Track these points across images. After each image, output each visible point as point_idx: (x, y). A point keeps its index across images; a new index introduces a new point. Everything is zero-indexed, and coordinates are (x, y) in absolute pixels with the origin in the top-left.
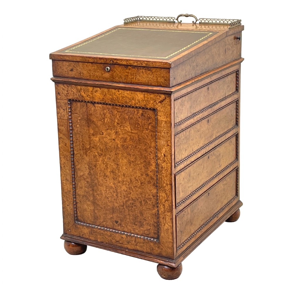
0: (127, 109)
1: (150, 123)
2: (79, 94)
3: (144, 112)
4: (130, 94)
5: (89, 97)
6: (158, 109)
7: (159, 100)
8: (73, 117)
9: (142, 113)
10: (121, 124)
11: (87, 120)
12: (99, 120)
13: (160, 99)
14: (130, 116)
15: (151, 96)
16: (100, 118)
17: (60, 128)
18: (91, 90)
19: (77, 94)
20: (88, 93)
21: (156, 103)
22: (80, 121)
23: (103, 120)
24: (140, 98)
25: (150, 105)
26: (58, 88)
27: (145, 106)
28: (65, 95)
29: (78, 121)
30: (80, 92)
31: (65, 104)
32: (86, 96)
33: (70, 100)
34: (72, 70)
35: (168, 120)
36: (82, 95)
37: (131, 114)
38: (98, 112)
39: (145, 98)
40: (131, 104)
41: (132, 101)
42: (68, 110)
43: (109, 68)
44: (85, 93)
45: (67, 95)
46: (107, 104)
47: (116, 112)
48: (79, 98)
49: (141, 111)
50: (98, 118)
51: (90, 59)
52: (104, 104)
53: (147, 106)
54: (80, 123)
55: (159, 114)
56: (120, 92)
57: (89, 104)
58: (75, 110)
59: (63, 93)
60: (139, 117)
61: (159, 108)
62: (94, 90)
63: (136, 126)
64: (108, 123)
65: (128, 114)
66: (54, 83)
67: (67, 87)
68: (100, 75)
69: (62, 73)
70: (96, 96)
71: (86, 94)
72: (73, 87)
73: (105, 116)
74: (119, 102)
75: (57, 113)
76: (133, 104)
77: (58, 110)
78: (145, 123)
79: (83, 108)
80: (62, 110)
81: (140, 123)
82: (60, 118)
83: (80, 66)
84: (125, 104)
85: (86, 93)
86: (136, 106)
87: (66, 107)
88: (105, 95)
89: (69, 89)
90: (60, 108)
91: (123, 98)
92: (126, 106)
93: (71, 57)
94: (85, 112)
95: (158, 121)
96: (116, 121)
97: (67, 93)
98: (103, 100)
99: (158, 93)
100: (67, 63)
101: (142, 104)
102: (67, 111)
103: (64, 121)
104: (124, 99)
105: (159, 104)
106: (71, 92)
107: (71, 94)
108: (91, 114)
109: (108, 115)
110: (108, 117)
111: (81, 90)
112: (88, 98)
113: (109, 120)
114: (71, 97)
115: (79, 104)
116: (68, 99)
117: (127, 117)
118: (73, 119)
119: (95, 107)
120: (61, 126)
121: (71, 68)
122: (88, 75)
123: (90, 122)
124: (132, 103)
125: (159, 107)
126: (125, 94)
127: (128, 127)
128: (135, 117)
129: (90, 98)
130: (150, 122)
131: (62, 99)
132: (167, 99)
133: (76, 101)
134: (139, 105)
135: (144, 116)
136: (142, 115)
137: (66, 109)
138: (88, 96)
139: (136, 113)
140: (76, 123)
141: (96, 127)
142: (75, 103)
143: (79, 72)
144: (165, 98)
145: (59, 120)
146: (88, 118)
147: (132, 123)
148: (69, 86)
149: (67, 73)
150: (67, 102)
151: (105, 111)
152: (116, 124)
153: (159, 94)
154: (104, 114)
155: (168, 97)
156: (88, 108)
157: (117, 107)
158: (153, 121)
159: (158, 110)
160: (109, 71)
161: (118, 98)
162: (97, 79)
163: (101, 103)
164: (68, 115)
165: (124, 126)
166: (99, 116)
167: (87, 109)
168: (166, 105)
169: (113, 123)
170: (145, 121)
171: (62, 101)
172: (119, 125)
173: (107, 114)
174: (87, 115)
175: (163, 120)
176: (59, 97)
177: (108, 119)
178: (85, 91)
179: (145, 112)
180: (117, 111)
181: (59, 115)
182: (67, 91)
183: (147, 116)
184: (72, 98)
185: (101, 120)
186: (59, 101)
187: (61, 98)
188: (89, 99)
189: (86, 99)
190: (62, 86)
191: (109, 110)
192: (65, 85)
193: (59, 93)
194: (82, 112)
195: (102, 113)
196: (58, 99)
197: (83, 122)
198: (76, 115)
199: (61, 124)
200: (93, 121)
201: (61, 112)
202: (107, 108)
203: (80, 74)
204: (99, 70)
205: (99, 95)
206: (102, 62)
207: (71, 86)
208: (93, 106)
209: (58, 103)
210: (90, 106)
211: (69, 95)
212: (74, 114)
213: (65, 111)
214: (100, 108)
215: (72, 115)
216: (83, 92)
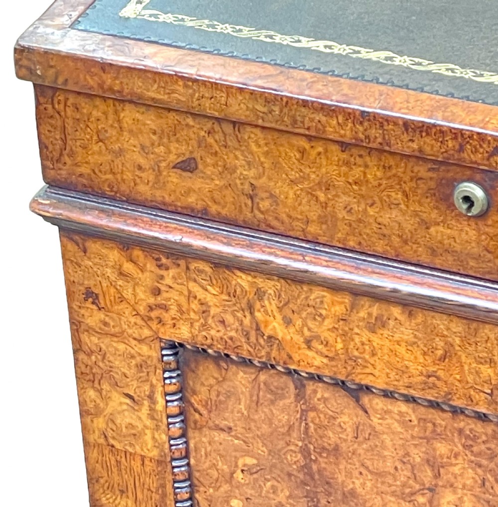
2: (247, 321)
5: (320, 347)
8: (196, 449)
12: (393, 494)
16: (404, 485)
17: (104, 502)
18: (339, 309)
19: (229, 318)
20: (310, 324)
22: (249, 478)
23: (421, 500)
28: (142, 309)
29: (239, 475)
30: (251, 308)
31: (140, 367)
32: (300, 340)
33: (175, 347)
34: (187, 166)
36: (268, 332)
38: (388, 442)
43: (478, 193)
44: (288, 322)
45: (153, 314)
46: (456, 411)
48: (246, 346)
51: (334, 122)
52: (434, 405)
54: (250, 492)
57: (319, 392)
58: (215, 406)
59: (122, 299)
62: (362, 314)
66: (56, 228)
67: (150, 266)
68: (409, 224)
69: (110, 176)
70: (373, 354)
71: (300, 332)
72: (201, 271)
73: (438, 476)
75: (84, 413)
77: (92, 393)
79: (273, 402)
80: (117, 401)
82: (102, 441)
83: (254, 148)
85: (299, 322)
87: (147, 388)
88: (443, 358)
89: (168, 281)
90: (106, 386)
93: (180, 87)
94: (288, 433)
97: (152, 300)
98: (426, 387)
100: (150, 120)
102: (151, 409)
103: (137, 465)
106: (183, 300)
107: (181, 312)
108: (337, 448)
110: (464, 487)
111: (261, 299)
112: (311, 354)
114: (183, 333)
115: (241, 378)
116: (161, 340)
118: (201, 462)
119: (365, 411)
120: (111, 488)
121: (178, 150)
122: (313, 216)
123: (330, 494)
129: (331, 359)
131: (119, 336)
137: (151, 397)
138: (315, 344)
140: (225, 487)
142: (212, 366)
143: (247, 187)
145: (95, 454)
146: (315, 467)
148: (164, 260)
149: (149, 176)
150: (155, 354)
151: (442, 448)
154: (436, 465)
156: (314, 409)
162: (380, 247)
163: (410, 400)
164: (164, 438)
166: (392, 471)
167: (303, 411)
171: (122, 347)
173: (456, 470)
174: (305, 452)
176: (93, 317)
178: (288, 312)
181: (100, 423)
182: (157, 292)
184: (193, 337)
186: (94, 340)
187: (106, 324)
188: (318, 361)
189: (296, 357)
190: (114, 255)
191: (475, 449)
192: (137, 253)
193: (90, 295)
194: (265, 428)
195: (417, 456)
196: (89, 330)
197: (274, 490)
198: (218, 436)
199: (116, 478)
200: (353, 493)
201: (109, 410)
202: (461, 431)
203: (251, 198)
204: (400, 196)
205: (402, 350)
206: (427, 149)
207: (182, 263)
208: (352, 403)
209: (89, 355)
210: (325, 400)
211: (166, 317)
212: (206, 431)
213: (145, 410)
214: (406, 424)
215: (190, 433)
216: (279, 317)
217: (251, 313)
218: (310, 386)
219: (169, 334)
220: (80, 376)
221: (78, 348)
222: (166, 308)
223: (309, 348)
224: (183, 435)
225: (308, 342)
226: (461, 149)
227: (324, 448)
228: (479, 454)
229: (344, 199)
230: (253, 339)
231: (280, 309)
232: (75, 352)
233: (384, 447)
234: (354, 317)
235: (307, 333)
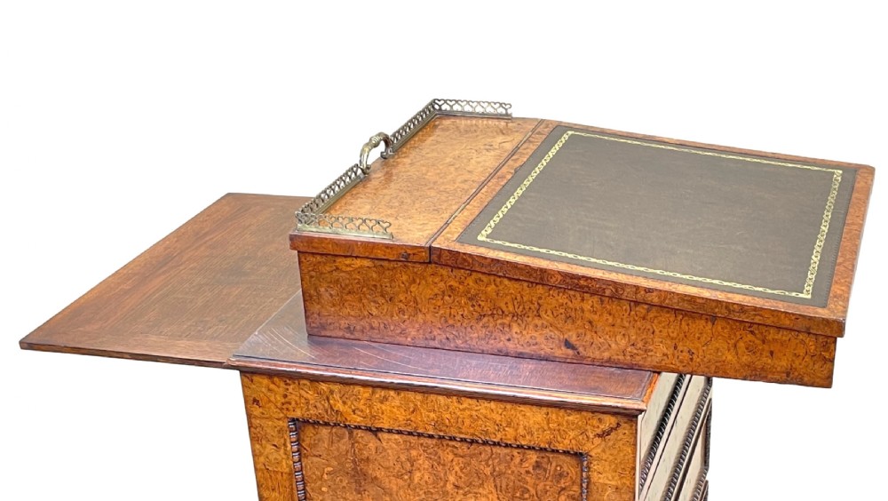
0: (488, 448)
1: (563, 489)
2: (326, 405)
3: (543, 457)
4: (500, 411)
5: (359, 413)
6: (592, 454)
7: (599, 431)
8: (306, 467)
9: (537, 462)
10: (466, 489)
11: (354, 476)
12: (394, 476)
13: (602, 427)
14: (497, 469)
15: (571, 418)
16: (398, 472)
17: (265, 495)
18: (367, 395)
19: (318, 404)
20: (354, 403)
21: (587, 437)
22: (330, 477)
23: (406, 477)
24: (531, 422)
25: (567, 442)
26: (254, 386)
27: (550, 443)
28: (279, 405)
29: (325, 476)
30: (328, 399)
31: (279, 432)
32: (350, 411)
33: (294, 421)
35: (625, 484)
36: (335, 409)
37: (499, 464)
38: (391, 454)
39: (548, 424)
40: (501, 439)
41: (507, 429)
42: (289, 448)
44: (344, 403)
45: (284, 407)
46: (420, 435)
47: (451, 457)
48: (326, 417)
49: (533, 457)
50: (392, 470)
52: (410, 434)
53: (557, 444)
54: (330, 483)
55: (595, 467)
56: (465, 405)
57: (360, 433)
58: (313, 446)
59: (270, 401)
60: (528, 472)
61: (595, 451)
62: (377, 396)
63: (518, 495)
64: (422, 483)
65: (490, 462)
66: (238, 372)
67: (282, 384)
70: (383, 413)
71: (350, 407)
72: (304, 385)
73: (412, 466)
74: (463, 431)
75: (254, 455)
76: (509, 436)
77: (258, 446)
78: (548, 488)
79: (339, 441)
80: (270, 448)
81: (530, 489)
82: (263, 467)
84: (483, 437)
85: (349, 403)
86: (518, 443)
87: (282, 441)
88: (413, 412)
89: (290, 390)
90: (264, 442)
91: (476, 420)
92: (485, 443)
94: (346, 454)
95: (592, 486)
96: (452, 479)
97: (283, 400)
98: (406, 425)
99: (593, 412)
101: (541, 439)
102: (285, 450)
103: (279, 476)
104: (480, 422)
105: (597, 441)
106: (297, 398)
107: (297, 404)
108: (368, 459)
109: (423, 462)
110: (424, 469)
111: (332, 394)
112: (355, 416)
113: (426, 477)
114: (298, 414)
115: (325, 431)
116: (288, 418)
117: (488, 471)
118: (308, 473)
119: (380, 440)
120: (268, 489)
123: (365, 480)
124: (506, 435)
125: (594, 448)
126: (483, 411)
127: (490, 496)
128: (513, 472)
129: (365, 418)
130: (563, 486)
131: (269, 418)
132: (624, 429)
133: (316, 423)
134: (530, 441)
135: (545, 470)
136: (538, 465)
137: (285, 445)
138: (357, 412)
139: (517, 460)
140: (319, 482)
141: (385, 493)
142: (311, 428)
144: (618, 424)
145: (260, 474)
146: (358, 469)
147: (504, 486)
148: (288, 381)
150: (286, 424)
151: (414, 453)
152: (449, 487)
153: (596, 414)
154: (412, 461)
155: (625, 423)
156: (357, 442)
157: (451, 443)
158: (573, 483)
159: (591, 456)
161: (460, 420)
163: (399, 432)
164: (291, 462)
165: (476, 493)
166: (393, 466)
167: (353, 444)
168: (621, 443)
169: (442, 484)
170: (548, 483)
171: (270, 423)
172: (461, 491)
173: (421, 462)
174: (354, 462)
175: (609, 482)
176: (257, 411)
177: (423, 475)
178: (344, 399)
179: (546, 460)
180: (453, 452)
181: (262, 459)
182: (285, 396)
183: (553, 469)
184: (303, 415)
185: (400, 476)
186: (258, 422)
187: (263, 414)
188: (359, 419)
189: (349, 419)
190: (265, 381)
191: (428, 451)
192: (276, 379)
193: (255, 401)
194: (336, 453)
195: (403, 458)
196: (255, 417)
197: (341, 481)
198: (315, 459)
199: (270, 484)
200: (376, 478)
201: (266, 453)
202: (422, 444)
205: (395, 410)
207: (296, 382)
208: (374, 437)
209: (256, 429)
210: (362, 437)
211: (290, 407)
212: (310, 457)
213: (282, 451)
214: (398, 443)
215: (303, 460)
216: (340, 402)
217: (328, 401)
218: (355, 432)
219: (292, 415)
220: (252, 439)
221: (250, 427)
222: (290, 403)
223: (354, 414)
224: (300, 461)
225: (354, 411)
227: (362, 459)
228: (430, 454)
230: (329, 413)
231: (341, 398)
232: (249, 428)
233: (389, 456)
234: (374, 398)
235: (353, 407)
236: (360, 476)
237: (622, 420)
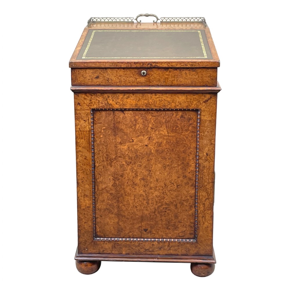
0: (164, 112)
1: (191, 124)
2: (106, 102)
3: (184, 113)
4: (170, 97)
5: (118, 104)
6: (202, 109)
7: (204, 100)
8: (95, 128)
9: (181, 115)
10: (155, 129)
11: (113, 129)
12: (129, 127)
13: (205, 99)
14: (167, 120)
15: (195, 97)
16: (131, 125)
17: (78, 141)
18: (122, 96)
19: (103, 102)
20: (117, 100)
21: (200, 103)
22: (104, 131)
23: (133, 127)
24: (181, 100)
25: (193, 105)
26: (79, 98)
27: (187, 107)
28: (88, 104)
29: (102, 131)
31: (87, 115)
32: (115, 103)
33: (93, 110)
34: (97, 77)
35: (213, 119)
36: (110, 103)
37: (168, 117)
39: (187, 99)
40: (170, 107)
41: (172, 103)
42: (90, 121)
44: (113, 100)
45: (90, 105)
46: (140, 110)
47: (150, 117)
48: (106, 107)
49: (180, 113)
50: (128, 125)
51: (123, 64)
52: (136, 110)
53: (189, 107)
54: (104, 133)
55: (203, 114)
56: (157, 96)
58: (99, 119)
59: (84, 103)
60: (178, 119)
61: (203, 108)
62: (126, 96)
63: (174, 129)
64: (139, 129)
65: (165, 117)
66: (73, 93)
67: (90, 96)
68: (134, 79)
69: (84, 82)
70: (127, 103)
71: (115, 102)
72: (98, 95)
73: (136, 122)
74: (156, 106)
75: (76, 125)
76: (172, 106)
77: (78, 122)
78: (185, 124)
79: (109, 116)
80: (82, 122)
81: (179, 126)
82: (79, 130)
83: (109, 72)
84: (163, 108)
85: (115, 100)
86: (176, 108)
87: (88, 118)
88: (138, 101)
89: (93, 98)
90: (80, 119)
91: (162, 101)
92: (164, 110)
93: (98, 63)
94: (111, 121)
95: (201, 121)
96: (150, 125)
97: (90, 102)
98: (136, 106)
99: (202, 94)
100: (91, 71)
101: (184, 106)
102: (88, 122)
103: (85, 133)
104: (163, 102)
105: (204, 104)
106: (95, 101)
107: (95, 103)
108: (119, 122)
109: (140, 121)
110: (140, 123)
111: (109, 98)
112: (116, 105)
113: (141, 126)
114: (95, 107)
115: (104, 113)
116: (91, 109)
117: (164, 121)
118: (96, 130)
119: (124, 114)
120: (80, 138)
121: (96, 75)
122: (118, 82)
123: (118, 130)
124: (171, 106)
125: (203, 107)
126: (164, 98)
127: (164, 131)
128: (173, 120)
129: (120, 105)
130: (191, 123)
131: (83, 110)
132: (213, 98)
133: (102, 110)
134: (180, 107)
135: (184, 118)
136: (182, 116)
137: (88, 120)
138: (118, 103)
139: (175, 115)
140: (100, 134)
141: (125, 135)
142: (99, 112)
143: (107, 79)
144: (211, 97)
145: (77, 133)
146: (116, 126)
147: (169, 126)
148: (92, 95)
149: (90, 80)
150: (89, 111)
151: (137, 117)
152: (149, 129)
153: (203, 94)
154: (136, 120)
155: (213, 96)
156: (116, 116)
157: (151, 112)
158: (194, 121)
159: (201, 110)
160: (145, 76)
161: (155, 102)
162: (129, 84)
164: (90, 126)
165: (159, 130)
166: (128, 123)
167: (114, 116)
168: (211, 104)
169: (147, 128)
170: (185, 122)
171: (84, 112)
172: (154, 130)
173: (139, 120)
174: (114, 124)
175: (207, 119)
176: (79, 107)
177: (140, 126)
178: (113, 99)
179: (185, 114)
180: (151, 115)
181: (79, 127)
182: (91, 100)
183: (187, 117)
184: (97, 107)
185: (131, 127)
186: (79, 112)
187: (81, 108)
188: (118, 106)
189: (114, 106)
190: (83, 96)
191: (142, 116)
192: (88, 95)
193: (79, 104)
194: (107, 121)
195: (133, 120)
196: (78, 110)
197: (108, 132)
198: (99, 125)
199: (81, 136)
200: (122, 129)
201: (81, 124)
202: (140, 114)
203: (108, 81)
204: (132, 75)
205: (132, 101)
206: (138, 66)
207: (95, 94)
208: (122, 113)
209: (78, 115)
210: (118, 113)
211: (92, 104)
212: (97, 124)
213: (87, 122)
214: (131, 114)
215: (94, 125)
216: (111, 100)
217: (107, 100)
218: (116, 111)
219: (92, 107)
220: (76, 119)
222: (92, 103)
223: (116, 104)
224: (93, 126)
226: (143, 65)
227: (117, 122)
229: (123, 78)
230: (107, 105)
231: (112, 99)
232: (75, 114)
233: (127, 120)
234: (124, 97)
235: (116, 102)
236: (116, 129)
237: (212, 95)
